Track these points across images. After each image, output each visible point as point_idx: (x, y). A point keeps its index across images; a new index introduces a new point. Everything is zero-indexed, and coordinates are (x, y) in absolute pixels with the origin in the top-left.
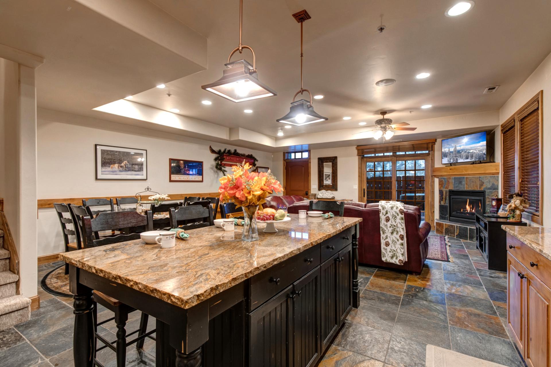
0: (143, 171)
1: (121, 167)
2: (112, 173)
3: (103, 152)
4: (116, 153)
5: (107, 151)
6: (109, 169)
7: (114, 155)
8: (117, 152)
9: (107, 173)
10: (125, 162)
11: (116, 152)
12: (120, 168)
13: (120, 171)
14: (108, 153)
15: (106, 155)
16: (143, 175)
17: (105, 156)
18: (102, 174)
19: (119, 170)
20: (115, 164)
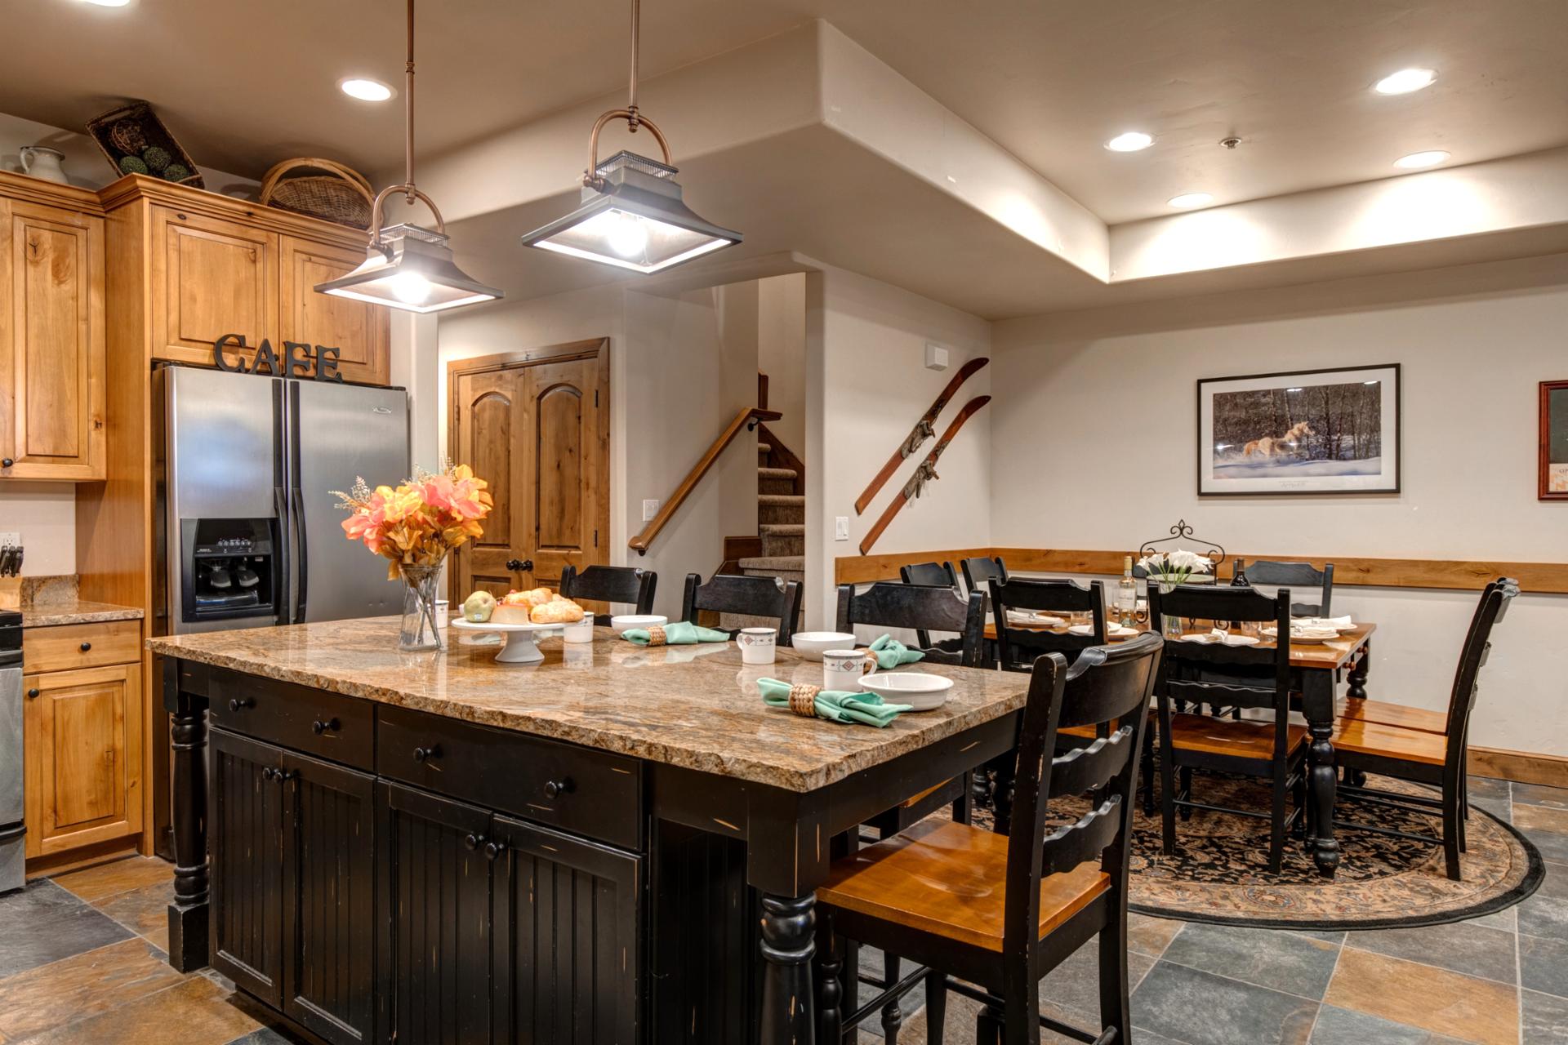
0: (1378, 454)
1: (1283, 446)
2: (1248, 471)
3: (1220, 400)
4: (1263, 400)
5: (1234, 395)
6: (1240, 458)
7: (1257, 405)
8: (1266, 393)
9: (1232, 471)
10: (1296, 426)
11: (1264, 396)
12: (1278, 450)
13: (1280, 463)
14: (1236, 405)
15: (1230, 411)
16: (1379, 473)
17: (1226, 414)
18: (1216, 477)
19: (1274, 459)
20: (1260, 437)
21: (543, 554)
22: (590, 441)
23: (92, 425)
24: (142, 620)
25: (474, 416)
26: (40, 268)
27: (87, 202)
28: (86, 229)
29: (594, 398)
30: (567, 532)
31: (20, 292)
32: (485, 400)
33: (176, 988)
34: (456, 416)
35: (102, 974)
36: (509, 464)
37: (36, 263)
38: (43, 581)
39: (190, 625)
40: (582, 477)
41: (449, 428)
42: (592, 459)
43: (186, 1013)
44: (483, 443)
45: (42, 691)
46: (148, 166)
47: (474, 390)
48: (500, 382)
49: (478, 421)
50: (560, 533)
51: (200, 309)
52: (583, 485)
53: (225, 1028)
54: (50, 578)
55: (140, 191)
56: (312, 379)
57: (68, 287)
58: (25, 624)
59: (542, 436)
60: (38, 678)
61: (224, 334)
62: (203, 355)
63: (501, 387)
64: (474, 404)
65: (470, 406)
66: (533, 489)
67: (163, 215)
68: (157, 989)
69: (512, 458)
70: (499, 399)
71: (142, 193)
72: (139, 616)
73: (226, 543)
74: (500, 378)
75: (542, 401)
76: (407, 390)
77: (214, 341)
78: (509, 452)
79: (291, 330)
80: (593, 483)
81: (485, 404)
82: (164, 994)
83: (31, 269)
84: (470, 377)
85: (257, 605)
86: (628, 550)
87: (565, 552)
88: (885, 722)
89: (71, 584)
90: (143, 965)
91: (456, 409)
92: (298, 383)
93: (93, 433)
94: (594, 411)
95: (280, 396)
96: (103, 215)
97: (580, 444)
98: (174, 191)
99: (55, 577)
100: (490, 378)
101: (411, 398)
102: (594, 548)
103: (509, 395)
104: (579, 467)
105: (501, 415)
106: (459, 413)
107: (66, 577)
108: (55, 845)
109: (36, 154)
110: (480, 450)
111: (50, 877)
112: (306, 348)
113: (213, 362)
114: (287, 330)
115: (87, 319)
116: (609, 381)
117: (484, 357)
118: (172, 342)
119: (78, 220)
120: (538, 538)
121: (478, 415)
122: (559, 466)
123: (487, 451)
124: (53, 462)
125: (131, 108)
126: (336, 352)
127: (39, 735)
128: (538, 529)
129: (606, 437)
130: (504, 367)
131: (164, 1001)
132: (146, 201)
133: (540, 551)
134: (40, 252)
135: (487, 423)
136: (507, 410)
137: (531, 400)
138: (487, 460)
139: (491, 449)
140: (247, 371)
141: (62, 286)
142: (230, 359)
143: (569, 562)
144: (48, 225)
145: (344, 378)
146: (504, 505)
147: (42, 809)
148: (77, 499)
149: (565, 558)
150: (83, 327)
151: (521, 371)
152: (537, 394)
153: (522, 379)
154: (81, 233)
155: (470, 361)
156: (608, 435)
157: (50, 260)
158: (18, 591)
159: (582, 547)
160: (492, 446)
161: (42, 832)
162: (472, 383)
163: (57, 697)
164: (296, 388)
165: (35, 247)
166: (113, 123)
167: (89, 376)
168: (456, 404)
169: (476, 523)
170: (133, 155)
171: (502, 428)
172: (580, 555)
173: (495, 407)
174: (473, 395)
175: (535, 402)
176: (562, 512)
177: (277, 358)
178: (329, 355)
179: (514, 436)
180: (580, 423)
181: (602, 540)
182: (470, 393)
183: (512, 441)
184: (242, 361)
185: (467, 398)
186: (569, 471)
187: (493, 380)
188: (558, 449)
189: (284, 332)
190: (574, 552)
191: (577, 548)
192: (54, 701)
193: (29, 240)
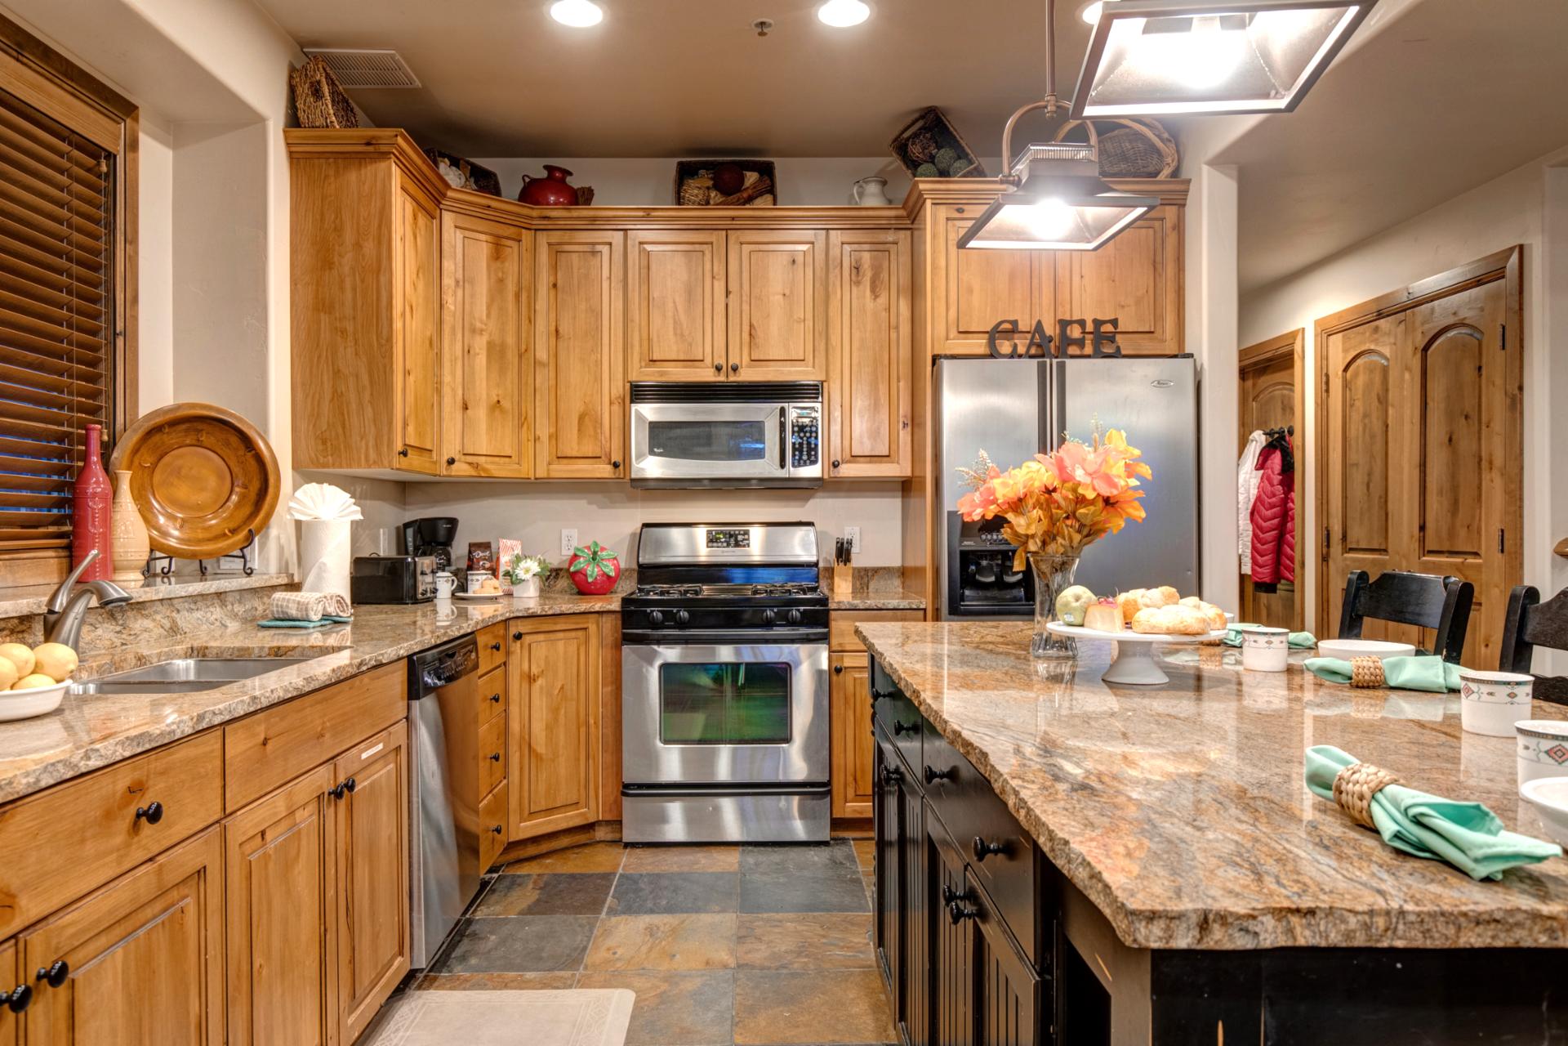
21: (1429, 562)
22: (1495, 401)
23: (901, 425)
24: (925, 610)
25: (1346, 385)
26: (861, 287)
27: (897, 217)
28: (897, 244)
29: (1500, 338)
30: (1462, 533)
31: (846, 311)
32: (1359, 361)
33: (864, 972)
34: (1324, 388)
35: (824, 936)
36: (1387, 443)
37: (858, 283)
38: (876, 571)
39: (952, 617)
40: (1483, 454)
41: (1316, 403)
42: (1498, 425)
43: (853, 999)
44: (1356, 416)
45: (846, 668)
46: (938, 169)
47: (1345, 351)
48: (1376, 336)
49: (1350, 390)
50: (1452, 534)
51: (976, 300)
52: (1484, 464)
53: (870, 1028)
54: (881, 568)
55: (922, 195)
56: (1088, 356)
57: (882, 300)
58: (832, 606)
59: (1428, 400)
60: (842, 656)
61: (999, 320)
62: (979, 345)
63: (1376, 341)
64: (1346, 370)
65: (1340, 373)
66: (1416, 472)
67: (943, 212)
68: (850, 967)
69: (1390, 433)
70: (1375, 358)
71: (925, 196)
72: (922, 606)
73: (989, 537)
74: (1376, 329)
75: (1429, 352)
76: (1195, 356)
77: (989, 329)
78: (1387, 426)
79: (1068, 307)
80: (1498, 461)
81: (1358, 366)
82: (852, 974)
83: (854, 289)
84: (1340, 335)
85: (1024, 603)
86: (1553, 560)
87: (1458, 560)
88: (1482, 871)
89: (897, 575)
90: (856, 940)
91: (1324, 379)
92: (1064, 362)
93: (901, 432)
94: (1500, 356)
95: (1045, 378)
96: (910, 226)
97: (1480, 405)
98: (952, 186)
99: (885, 568)
100: (1364, 333)
101: (1202, 365)
102: (1500, 555)
103: (1386, 351)
104: (1480, 439)
105: (1378, 379)
106: (1327, 383)
107: (893, 568)
108: (855, 811)
109: (864, 185)
110: (1352, 426)
111: (854, 839)
112: (1082, 323)
113: (988, 352)
114: (1063, 307)
115: (897, 327)
116: (1521, 309)
117: (1356, 307)
118: (951, 336)
119: (890, 236)
120: (1422, 540)
121: (1350, 382)
122: (1450, 440)
123: (1361, 429)
124: (870, 462)
125: (922, 117)
126: (1114, 322)
127: (843, 708)
128: (1422, 528)
129: (1517, 392)
130: (1380, 315)
131: (847, 981)
132: (928, 203)
133: (1424, 558)
134: (861, 274)
135: (1360, 391)
136: (1385, 370)
137: (1415, 354)
138: (1360, 440)
139: (1365, 425)
140: (1020, 356)
141: (878, 300)
142: (1005, 347)
143: (1463, 575)
144: (866, 247)
145: (1124, 352)
146: (1380, 497)
147: (846, 775)
148: (903, 497)
149: (1459, 569)
150: (894, 335)
151: (1401, 316)
152: (1421, 343)
153: (1402, 326)
154: (893, 248)
155: (1340, 315)
156: (1521, 388)
157: (869, 279)
158: (850, 578)
159: (1483, 552)
160: (1367, 421)
161: (846, 797)
162: (1344, 343)
163: (857, 675)
164: (1062, 368)
165: (857, 269)
166: (908, 139)
167: (898, 381)
168: (1324, 371)
169: (1136, 504)
170: (926, 162)
171: (1378, 395)
172: (1479, 565)
173: (1370, 369)
174: (1344, 358)
175: (1419, 355)
176: (1455, 503)
177: (1050, 339)
178: (1109, 328)
179: (1393, 406)
180: (1480, 376)
181: (1511, 543)
182: (1341, 355)
183: (1391, 411)
184: (1015, 346)
185: (1337, 361)
186: (1465, 445)
187: (1368, 334)
188: (1450, 416)
189: (1060, 310)
190: (1471, 560)
191: (1476, 554)
192: (855, 679)
193: (853, 264)
